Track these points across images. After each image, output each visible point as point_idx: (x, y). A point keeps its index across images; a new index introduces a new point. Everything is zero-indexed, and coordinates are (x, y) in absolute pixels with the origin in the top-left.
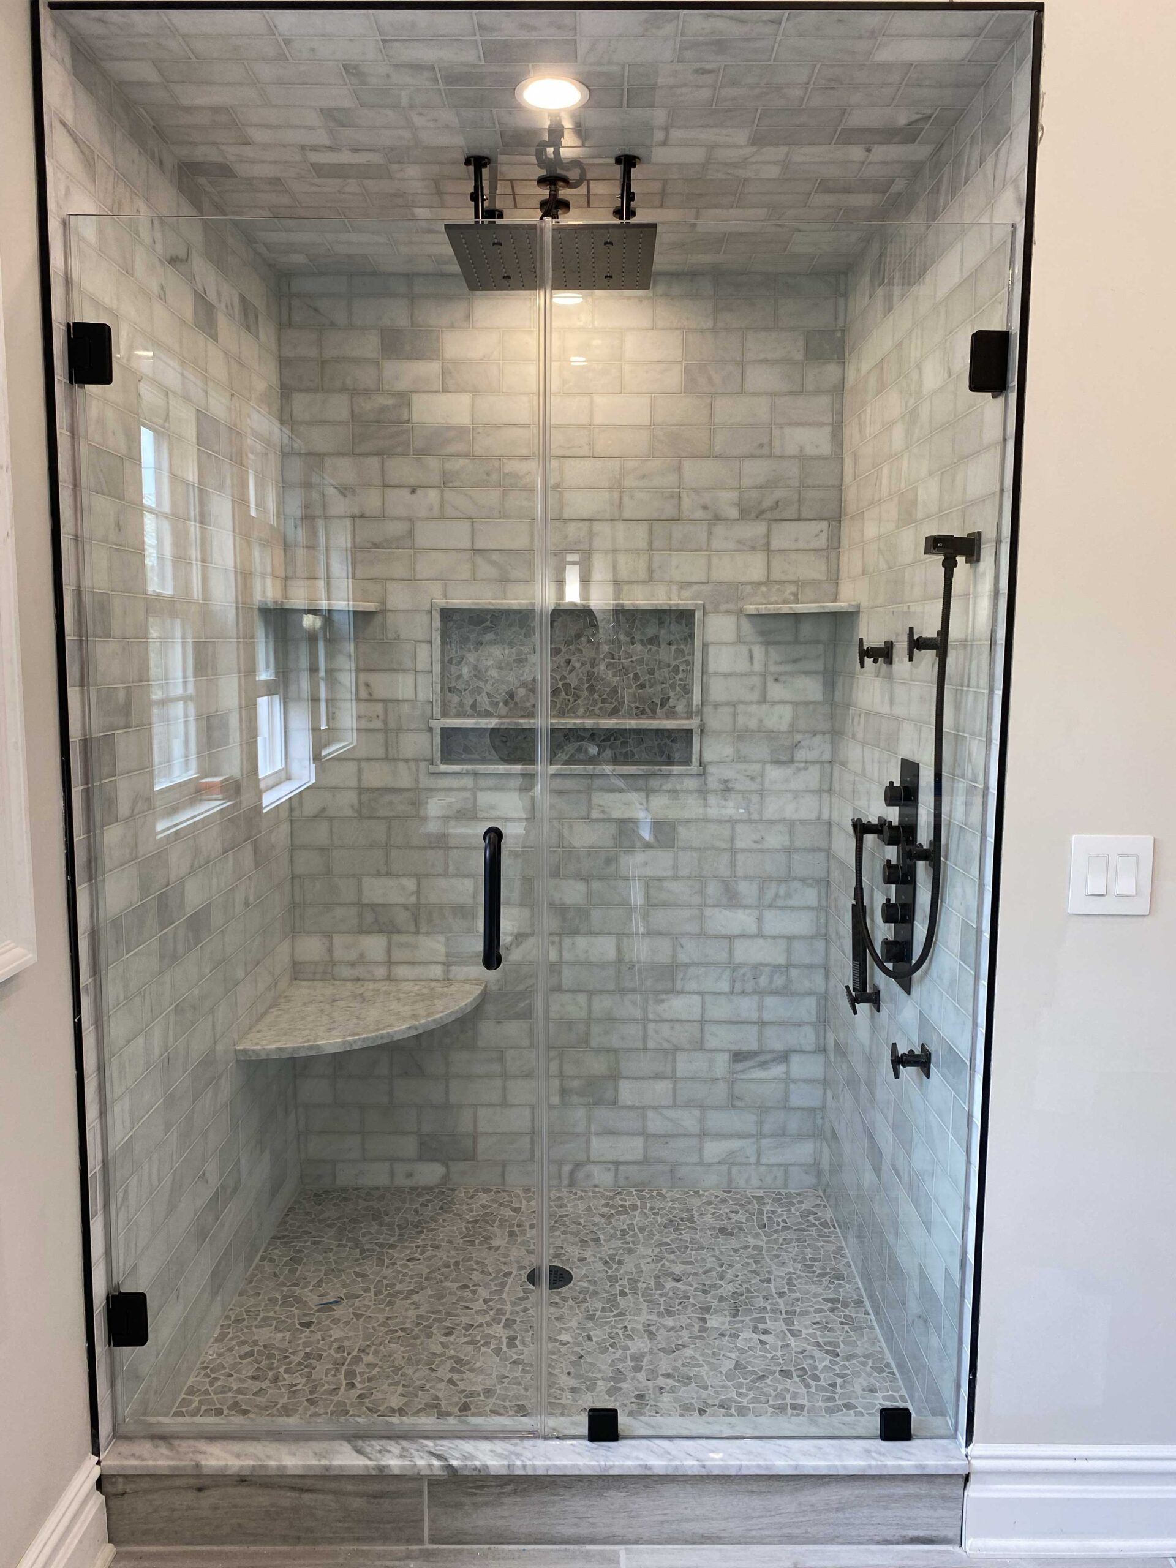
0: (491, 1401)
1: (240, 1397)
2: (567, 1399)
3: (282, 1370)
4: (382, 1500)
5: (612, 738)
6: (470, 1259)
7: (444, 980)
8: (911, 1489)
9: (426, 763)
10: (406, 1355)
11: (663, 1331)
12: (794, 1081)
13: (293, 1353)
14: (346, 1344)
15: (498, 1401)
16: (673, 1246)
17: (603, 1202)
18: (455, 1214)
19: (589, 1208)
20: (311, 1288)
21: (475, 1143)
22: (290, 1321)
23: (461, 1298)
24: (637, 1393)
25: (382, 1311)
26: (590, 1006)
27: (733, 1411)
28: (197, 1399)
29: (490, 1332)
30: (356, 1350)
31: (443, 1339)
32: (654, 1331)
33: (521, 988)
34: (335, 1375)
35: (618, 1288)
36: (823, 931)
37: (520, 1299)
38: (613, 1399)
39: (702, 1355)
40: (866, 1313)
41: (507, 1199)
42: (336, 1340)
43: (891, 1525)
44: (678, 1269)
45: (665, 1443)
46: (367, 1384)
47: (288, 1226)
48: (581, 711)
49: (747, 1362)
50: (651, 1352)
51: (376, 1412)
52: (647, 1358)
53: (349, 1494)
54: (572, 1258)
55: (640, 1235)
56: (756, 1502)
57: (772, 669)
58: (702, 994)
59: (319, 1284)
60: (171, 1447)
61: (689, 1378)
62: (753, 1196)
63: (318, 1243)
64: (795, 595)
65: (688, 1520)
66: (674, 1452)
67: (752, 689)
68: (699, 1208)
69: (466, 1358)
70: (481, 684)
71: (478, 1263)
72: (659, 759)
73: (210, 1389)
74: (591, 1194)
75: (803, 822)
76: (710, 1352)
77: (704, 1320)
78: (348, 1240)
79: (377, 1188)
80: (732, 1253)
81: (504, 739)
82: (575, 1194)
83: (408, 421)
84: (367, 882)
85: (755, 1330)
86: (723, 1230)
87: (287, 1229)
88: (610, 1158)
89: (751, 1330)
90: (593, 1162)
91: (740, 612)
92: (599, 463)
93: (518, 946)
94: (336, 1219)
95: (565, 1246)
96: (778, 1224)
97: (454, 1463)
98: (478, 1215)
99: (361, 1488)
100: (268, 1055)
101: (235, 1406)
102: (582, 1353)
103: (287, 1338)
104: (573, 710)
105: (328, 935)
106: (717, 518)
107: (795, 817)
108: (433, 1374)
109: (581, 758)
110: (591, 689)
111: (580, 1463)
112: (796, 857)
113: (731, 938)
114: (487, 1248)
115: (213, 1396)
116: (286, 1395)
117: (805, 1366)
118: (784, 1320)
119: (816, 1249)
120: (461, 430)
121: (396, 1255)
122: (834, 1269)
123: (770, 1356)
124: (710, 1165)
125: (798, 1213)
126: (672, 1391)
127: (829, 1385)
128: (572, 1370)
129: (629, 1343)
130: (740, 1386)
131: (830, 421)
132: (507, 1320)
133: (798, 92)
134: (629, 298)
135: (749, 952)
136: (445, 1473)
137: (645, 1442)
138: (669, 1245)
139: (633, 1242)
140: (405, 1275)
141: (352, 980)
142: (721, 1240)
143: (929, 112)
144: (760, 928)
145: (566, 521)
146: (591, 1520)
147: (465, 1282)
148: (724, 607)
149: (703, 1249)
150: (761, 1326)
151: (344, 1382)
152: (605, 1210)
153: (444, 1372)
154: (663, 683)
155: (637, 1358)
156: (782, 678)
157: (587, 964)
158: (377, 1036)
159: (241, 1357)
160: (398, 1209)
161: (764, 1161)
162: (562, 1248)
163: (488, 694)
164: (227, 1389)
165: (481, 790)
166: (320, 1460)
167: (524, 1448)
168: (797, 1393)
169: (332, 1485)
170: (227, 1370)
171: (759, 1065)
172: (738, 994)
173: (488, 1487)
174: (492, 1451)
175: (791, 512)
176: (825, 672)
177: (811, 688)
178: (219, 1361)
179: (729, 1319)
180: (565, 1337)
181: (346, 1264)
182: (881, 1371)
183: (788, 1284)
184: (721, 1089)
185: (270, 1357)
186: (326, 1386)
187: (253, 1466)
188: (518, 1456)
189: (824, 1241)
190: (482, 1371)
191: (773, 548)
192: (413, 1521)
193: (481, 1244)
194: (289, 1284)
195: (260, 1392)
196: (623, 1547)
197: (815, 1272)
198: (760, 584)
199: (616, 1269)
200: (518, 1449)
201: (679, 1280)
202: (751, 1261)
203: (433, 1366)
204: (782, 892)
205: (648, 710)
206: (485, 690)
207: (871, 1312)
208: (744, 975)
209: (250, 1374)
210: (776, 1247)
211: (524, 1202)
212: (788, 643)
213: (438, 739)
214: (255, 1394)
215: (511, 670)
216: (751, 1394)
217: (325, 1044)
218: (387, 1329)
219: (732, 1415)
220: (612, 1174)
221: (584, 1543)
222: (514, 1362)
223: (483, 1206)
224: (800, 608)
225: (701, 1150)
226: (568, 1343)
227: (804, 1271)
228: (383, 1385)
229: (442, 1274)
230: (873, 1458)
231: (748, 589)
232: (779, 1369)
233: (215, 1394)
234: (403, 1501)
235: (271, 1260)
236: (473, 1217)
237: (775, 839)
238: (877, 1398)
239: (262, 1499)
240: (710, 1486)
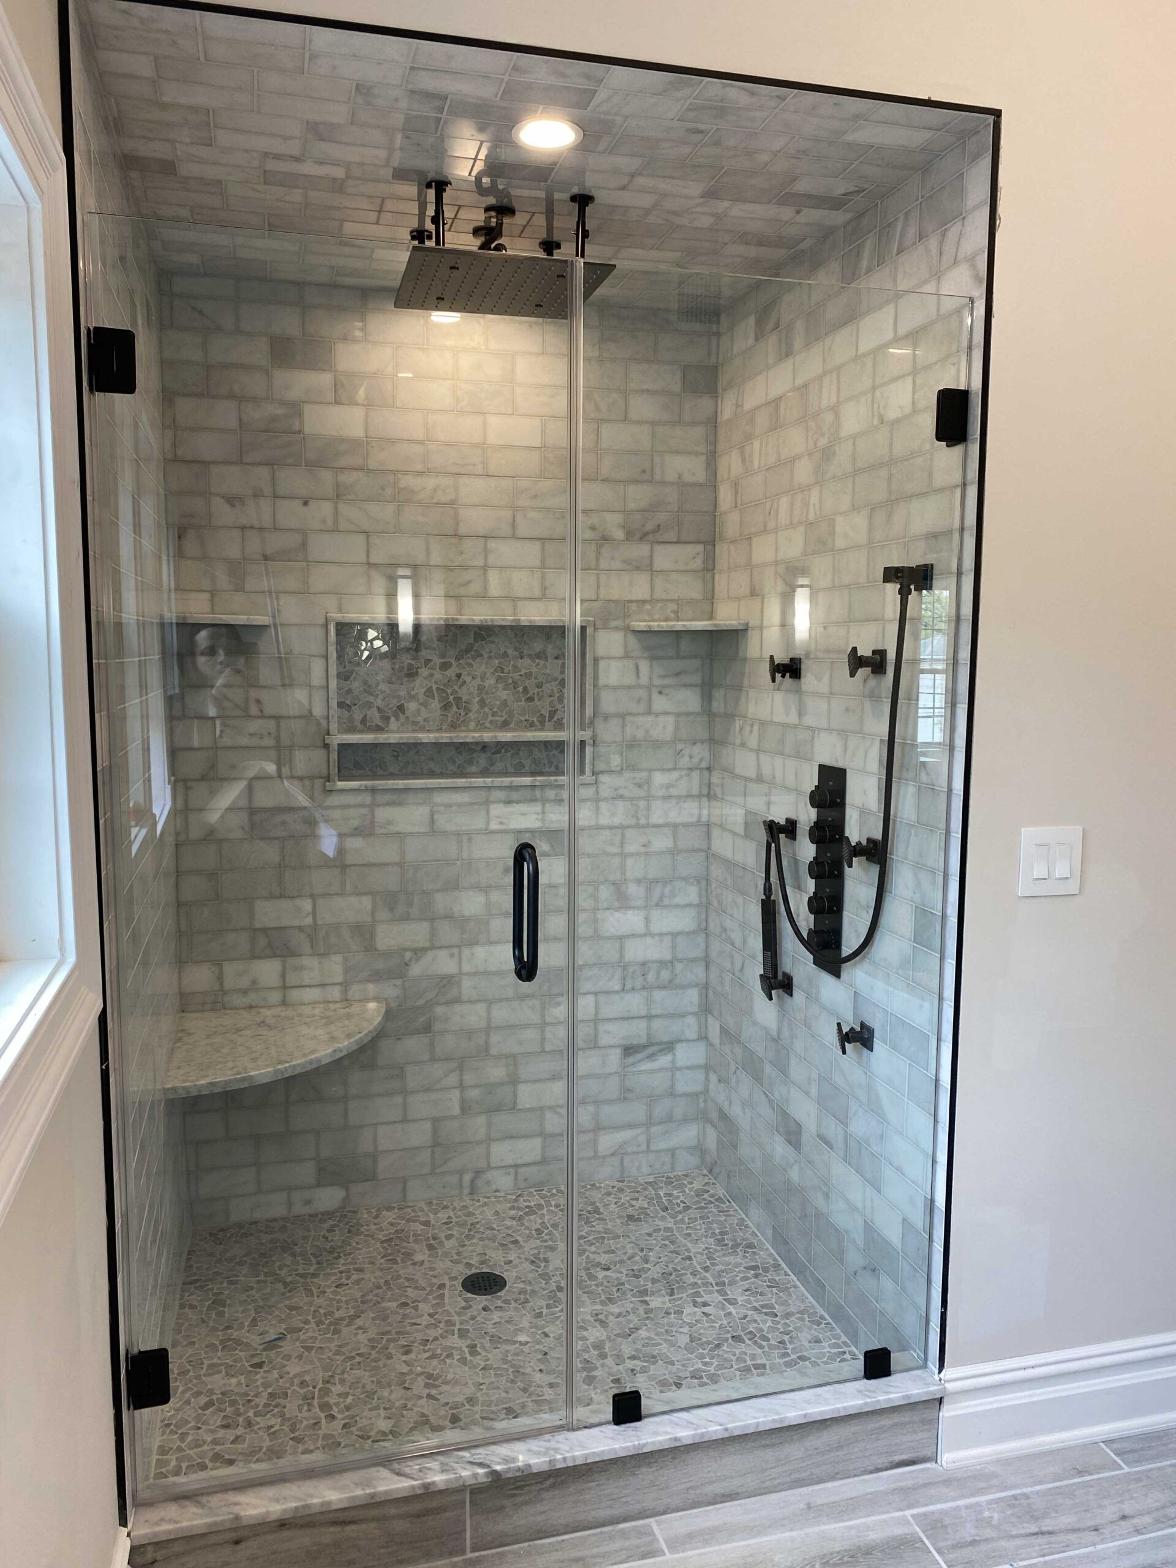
0: (478, 1408)
1: (218, 1448)
2: (549, 1394)
3: (251, 1414)
4: (425, 1518)
5: (503, 751)
6: (399, 1277)
7: (342, 1001)
8: (897, 1418)
9: (322, 780)
10: (374, 1379)
11: (611, 1318)
12: (680, 1069)
13: (256, 1396)
14: (307, 1378)
15: (484, 1408)
16: (591, 1238)
17: (509, 1205)
18: (366, 1235)
19: (497, 1213)
20: (246, 1328)
21: (375, 1162)
22: (239, 1365)
23: (405, 1316)
24: (612, 1378)
25: (330, 1340)
26: (489, 1013)
27: (705, 1380)
28: (174, 1457)
29: (448, 1344)
30: (321, 1382)
31: (404, 1358)
32: (604, 1319)
33: (421, 1002)
34: (309, 1410)
35: (554, 1284)
36: (704, 925)
37: (464, 1308)
38: (592, 1387)
39: (657, 1334)
40: (786, 1274)
41: (413, 1214)
42: (295, 1376)
43: (881, 1454)
44: (604, 1259)
45: (683, 1415)
46: (347, 1414)
47: (195, 1270)
48: (472, 725)
49: (700, 1334)
50: (609, 1338)
51: (369, 1438)
52: (608, 1345)
53: (393, 1518)
54: (497, 1262)
55: (555, 1232)
56: (770, 1455)
57: (657, 682)
58: (596, 994)
59: (254, 1323)
60: (199, 1504)
61: (654, 1357)
62: (646, 1183)
63: (236, 1282)
64: (676, 612)
65: (712, 1482)
66: (695, 1421)
67: (639, 701)
68: (600, 1199)
69: (435, 1373)
70: (371, 699)
71: (408, 1280)
72: (547, 769)
73: (183, 1445)
74: (493, 1199)
75: (685, 825)
76: (663, 1330)
77: (646, 1302)
78: (266, 1274)
79: (275, 1220)
80: (647, 1238)
81: (396, 754)
82: (478, 1201)
83: (299, 432)
84: (259, 905)
85: (695, 1304)
86: (630, 1218)
87: (195, 1274)
88: (511, 1162)
89: (691, 1304)
90: (495, 1168)
91: (628, 629)
92: (493, 482)
93: (417, 960)
94: (244, 1256)
95: (487, 1252)
96: (678, 1205)
97: (498, 1468)
98: (390, 1233)
99: (405, 1509)
100: (199, 1091)
101: (217, 1457)
102: (545, 1349)
103: (243, 1381)
104: (465, 723)
105: (219, 964)
106: (605, 539)
107: (679, 820)
108: (409, 1393)
109: (473, 771)
110: (482, 703)
111: (616, 1446)
112: (679, 858)
113: (621, 938)
114: (412, 1264)
115: (188, 1452)
116: (268, 1440)
117: (751, 1329)
118: (717, 1291)
119: (720, 1223)
120: (355, 443)
121: (323, 1284)
122: (743, 1239)
123: (717, 1325)
124: (604, 1157)
125: (692, 1193)
126: (644, 1370)
127: (779, 1342)
128: (542, 1367)
129: (585, 1333)
130: (702, 1357)
131: (705, 451)
132: (459, 1330)
133: (765, 158)
134: (520, 323)
135: (636, 951)
136: (490, 1480)
137: (666, 1417)
138: (586, 1238)
139: (551, 1240)
140: (339, 1301)
141: (245, 1008)
142: (632, 1226)
143: (865, 186)
144: (647, 926)
145: (461, 537)
146: (624, 1500)
147: (403, 1300)
148: (613, 624)
149: (619, 1237)
150: (699, 1300)
151: (322, 1415)
152: (513, 1212)
153: (419, 1386)
154: (551, 696)
155: (599, 1346)
156: (666, 691)
157: (486, 973)
158: (306, 1062)
159: (202, 1409)
160: (305, 1238)
161: (653, 1147)
162: (485, 1254)
163: (378, 708)
164: (201, 1443)
165: (379, 806)
166: (363, 1489)
167: (558, 1442)
168: (754, 1354)
169: (375, 1513)
170: (192, 1424)
171: (648, 1057)
172: (628, 992)
173: (528, 1485)
174: (529, 1450)
175: (672, 536)
176: (703, 685)
177: (691, 700)
178: (179, 1416)
179: (667, 1298)
180: (522, 1338)
181: (274, 1299)
182: (819, 1323)
183: (708, 1258)
184: (613, 1083)
185: (233, 1403)
186: (305, 1423)
187: (296, 1508)
188: (556, 1450)
189: (726, 1216)
190: (456, 1381)
191: (654, 569)
192: (455, 1533)
193: (403, 1261)
194: (222, 1328)
195: (236, 1440)
196: (652, 1520)
197: (726, 1245)
198: (644, 602)
199: (545, 1267)
200: (553, 1444)
201: (608, 1269)
202: (667, 1242)
203: (406, 1385)
204: (667, 891)
205: (537, 723)
206: (376, 705)
207: (790, 1273)
208: (634, 972)
209: (218, 1423)
210: (685, 1226)
211: (431, 1215)
212: (671, 658)
213: (334, 756)
214: (232, 1442)
215: (402, 684)
216: (715, 1362)
217: (257, 1075)
218: (343, 1357)
219: (706, 1384)
220: (512, 1177)
221: (617, 1523)
222: (484, 1369)
223: (392, 1224)
224: (679, 626)
225: (595, 1142)
226: (528, 1342)
227: (717, 1245)
228: (363, 1412)
229: (377, 1295)
230: (867, 1396)
231: (634, 606)
232: (729, 1336)
233: (190, 1449)
234: (447, 1514)
235: (192, 1307)
236: (385, 1236)
237: (662, 842)
238: (824, 1348)
239: (303, 1540)
240: (730, 1447)
